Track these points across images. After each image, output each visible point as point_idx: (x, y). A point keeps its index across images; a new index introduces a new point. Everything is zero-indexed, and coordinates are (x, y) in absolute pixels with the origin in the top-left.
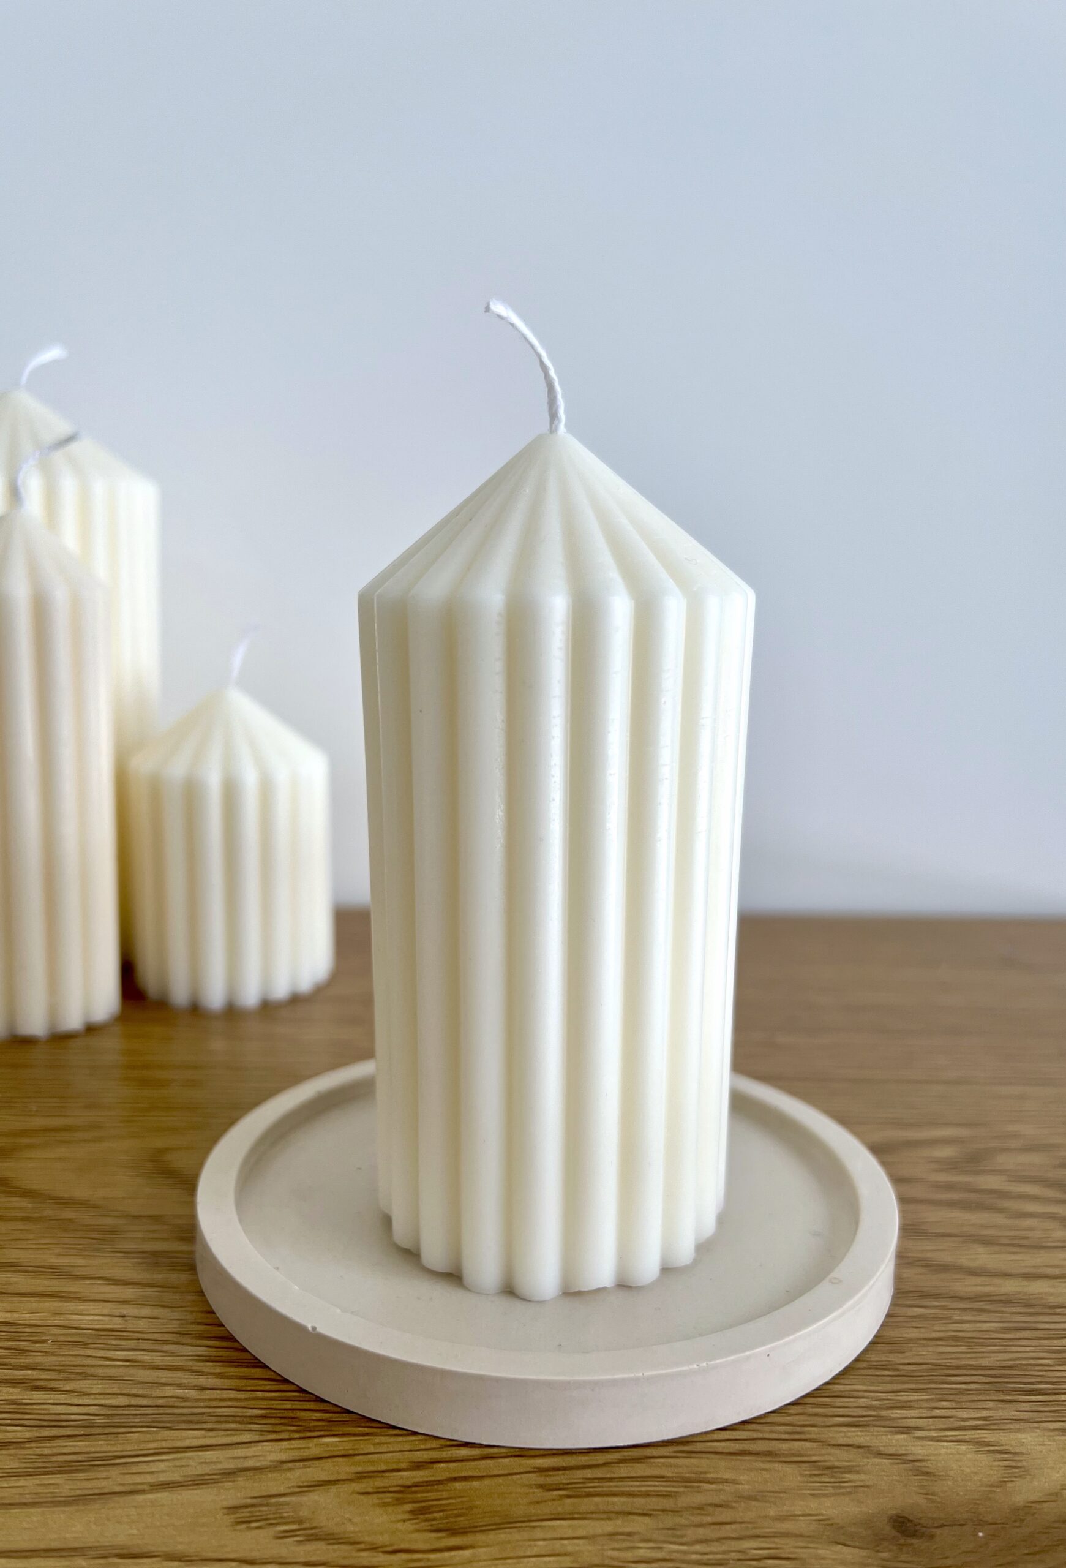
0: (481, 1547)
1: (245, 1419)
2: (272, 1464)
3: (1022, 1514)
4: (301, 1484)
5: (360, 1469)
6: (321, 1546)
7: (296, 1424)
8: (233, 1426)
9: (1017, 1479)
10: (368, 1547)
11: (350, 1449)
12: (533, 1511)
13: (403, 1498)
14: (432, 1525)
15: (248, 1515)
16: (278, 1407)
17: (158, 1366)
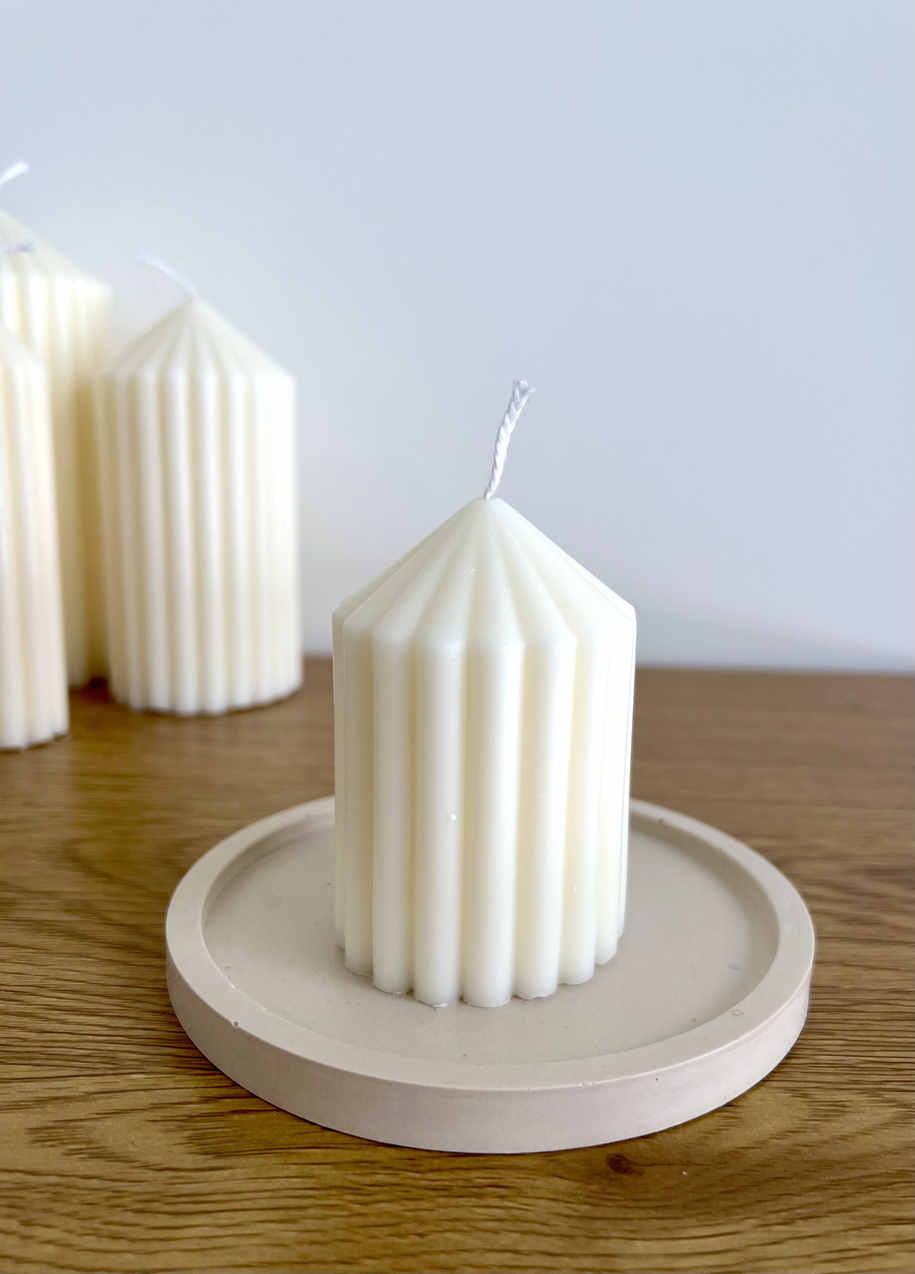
0: (239, 1168)
1: (70, 1058)
2: (81, 1094)
3: (726, 1158)
4: (100, 1112)
5: (155, 1101)
6: (101, 1162)
7: (114, 1062)
8: (58, 1063)
9: (732, 1128)
10: (141, 1165)
11: (153, 1085)
12: (295, 1140)
13: (184, 1126)
14: (203, 1149)
15: (46, 1135)
16: (102, 1048)
17: (11, 1012)
